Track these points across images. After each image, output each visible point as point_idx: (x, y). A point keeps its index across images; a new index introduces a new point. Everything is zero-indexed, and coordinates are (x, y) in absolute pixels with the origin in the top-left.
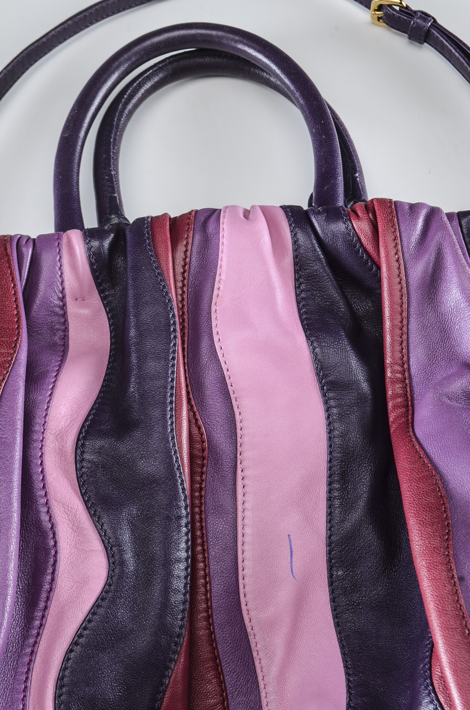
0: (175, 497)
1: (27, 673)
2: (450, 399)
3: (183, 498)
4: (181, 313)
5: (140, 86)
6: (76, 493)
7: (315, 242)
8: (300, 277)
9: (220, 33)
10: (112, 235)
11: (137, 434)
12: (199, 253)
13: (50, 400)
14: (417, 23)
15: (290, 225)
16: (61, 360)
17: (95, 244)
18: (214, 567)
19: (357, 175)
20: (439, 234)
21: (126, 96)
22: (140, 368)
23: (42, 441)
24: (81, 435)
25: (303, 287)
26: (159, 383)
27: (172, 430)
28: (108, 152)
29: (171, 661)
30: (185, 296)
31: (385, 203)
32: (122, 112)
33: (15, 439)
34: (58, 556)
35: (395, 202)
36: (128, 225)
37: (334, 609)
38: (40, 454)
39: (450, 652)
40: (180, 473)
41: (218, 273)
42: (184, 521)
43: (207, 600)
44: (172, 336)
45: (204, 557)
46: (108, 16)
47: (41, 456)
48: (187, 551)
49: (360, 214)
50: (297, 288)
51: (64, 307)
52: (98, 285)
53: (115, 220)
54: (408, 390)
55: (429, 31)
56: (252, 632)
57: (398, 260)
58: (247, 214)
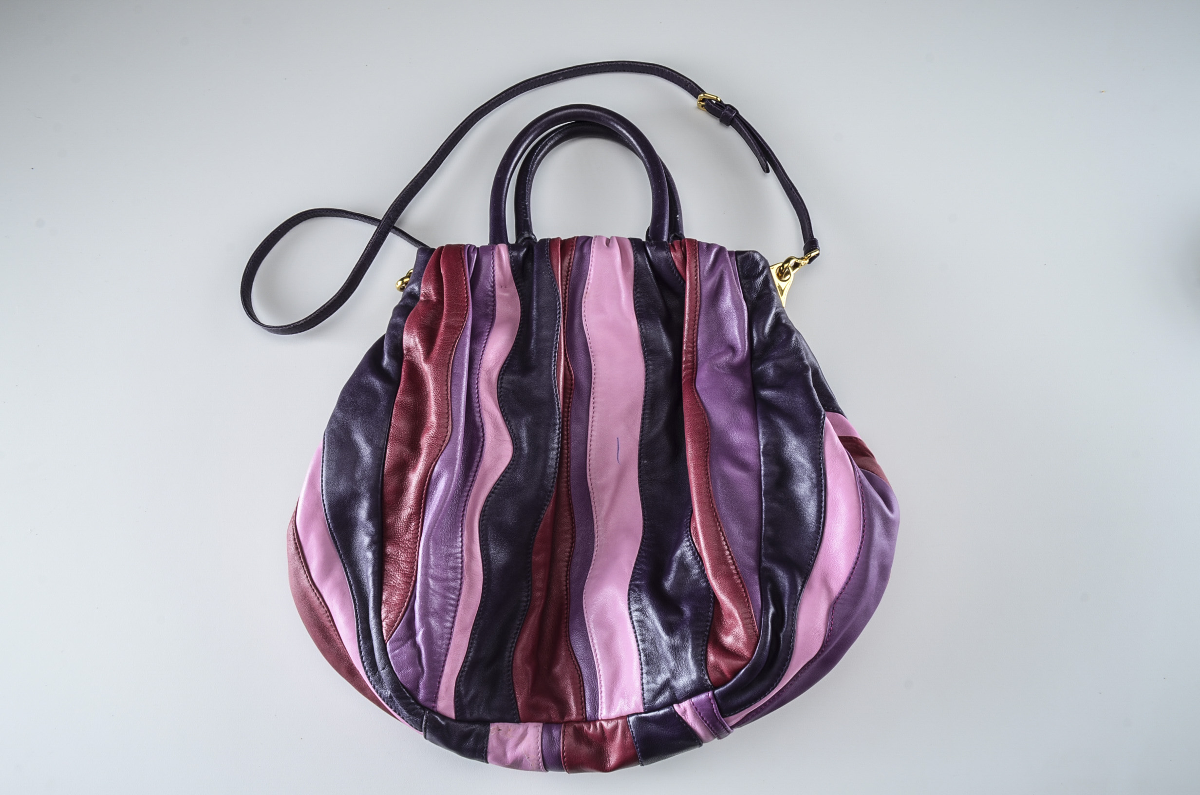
0: (554, 413)
1: (464, 507)
2: (719, 368)
3: (558, 414)
4: (564, 301)
5: (546, 144)
6: (497, 406)
7: (648, 263)
8: (637, 284)
9: (600, 113)
10: (525, 249)
11: (534, 374)
12: (577, 264)
13: (484, 350)
14: (726, 113)
15: (634, 252)
16: (491, 325)
17: (515, 254)
18: (573, 452)
19: (678, 216)
20: (723, 265)
21: (537, 151)
22: (537, 335)
23: (478, 374)
24: (501, 373)
25: (638, 290)
26: (548, 344)
27: (554, 373)
28: (524, 189)
29: (545, 505)
30: (567, 291)
31: (692, 242)
32: (534, 161)
33: (463, 374)
34: (485, 442)
35: (699, 242)
36: (536, 243)
37: (640, 482)
38: (477, 382)
39: (701, 516)
40: (557, 399)
41: (588, 278)
42: (557, 427)
43: (568, 472)
44: (558, 316)
45: (568, 447)
46: (528, 90)
47: (477, 383)
48: (558, 444)
49: (676, 249)
50: (634, 290)
51: (494, 291)
52: (515, 279)
53: (526, 235)
54: (695, 358)
55: (733, 119)
56: (592, 491)
57: (696, 280)
58: (608, 241)
